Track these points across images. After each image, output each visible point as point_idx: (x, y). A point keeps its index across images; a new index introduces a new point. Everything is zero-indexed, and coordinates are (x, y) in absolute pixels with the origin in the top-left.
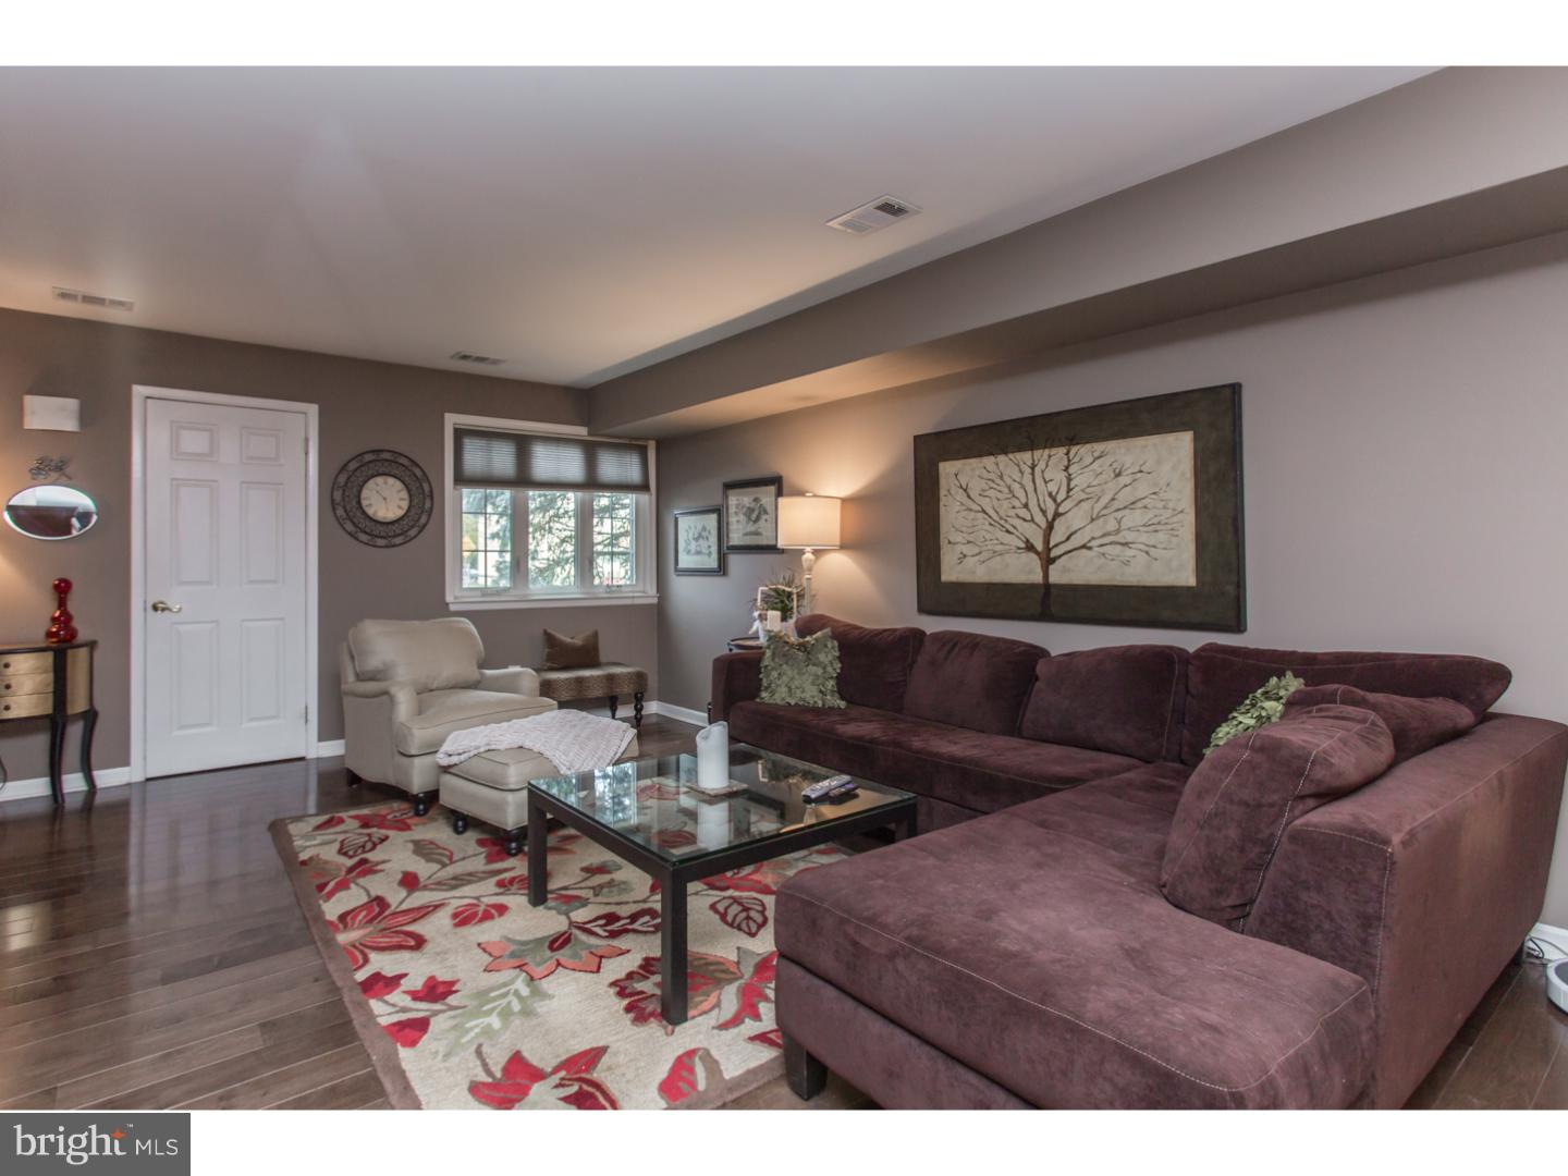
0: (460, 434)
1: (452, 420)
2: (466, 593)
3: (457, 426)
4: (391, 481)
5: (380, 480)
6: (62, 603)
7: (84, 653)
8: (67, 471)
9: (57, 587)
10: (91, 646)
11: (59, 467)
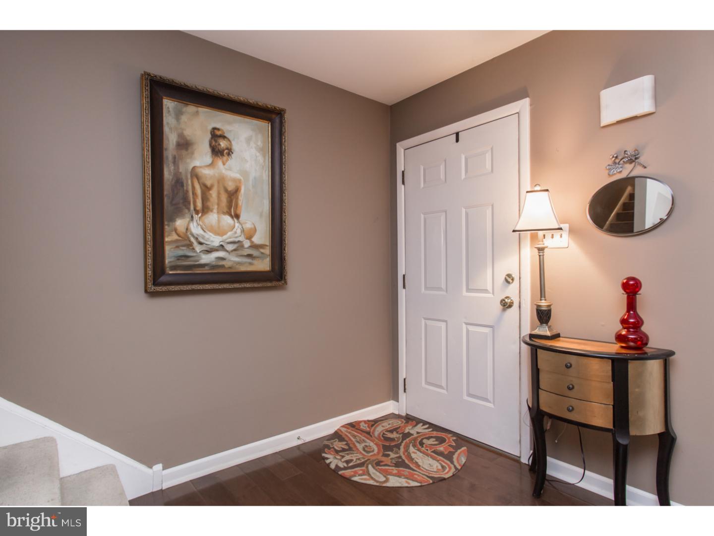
6: (631, 305)
7: (654, 367)
8: (642, 160)
9: (625, 286)
10: (666, 357)
11: (633, 159)
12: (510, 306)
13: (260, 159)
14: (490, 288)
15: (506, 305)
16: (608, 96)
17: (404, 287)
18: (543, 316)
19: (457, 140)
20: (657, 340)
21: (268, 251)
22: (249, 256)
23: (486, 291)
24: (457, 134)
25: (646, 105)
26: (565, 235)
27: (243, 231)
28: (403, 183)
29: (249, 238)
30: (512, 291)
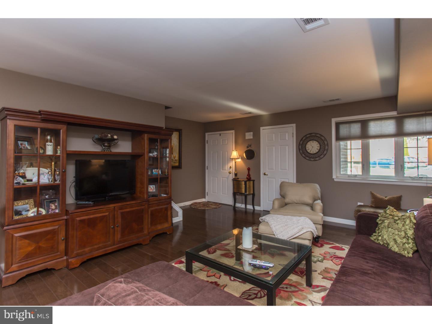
0: (338, 125)
1: (334, 121)
2: (341, 176)
3: (336, 122)
4: (315, 142)
5: (311, 142)
6: (249, 172)
7: (252, 182)
8: (251, 146)
9: (248, 169)
10: (254, 181)
11: (250, 146)
12: (231, 173)
13: (177, 140)
14: (227, 169)
15: (230, 173)
16: (247, 134)
17: (207, 169)
18: (236, 175)
19: (220, 135)
20: (252, 178)
21: (178, 161)
22: (175, 162)
23: (226, 170)
24: (220, 134)
25: (252, 137)
26: (240, 159)
27: (173, 157)
28: (207, 143)
29: (175, 158)
30: (231, 170)
